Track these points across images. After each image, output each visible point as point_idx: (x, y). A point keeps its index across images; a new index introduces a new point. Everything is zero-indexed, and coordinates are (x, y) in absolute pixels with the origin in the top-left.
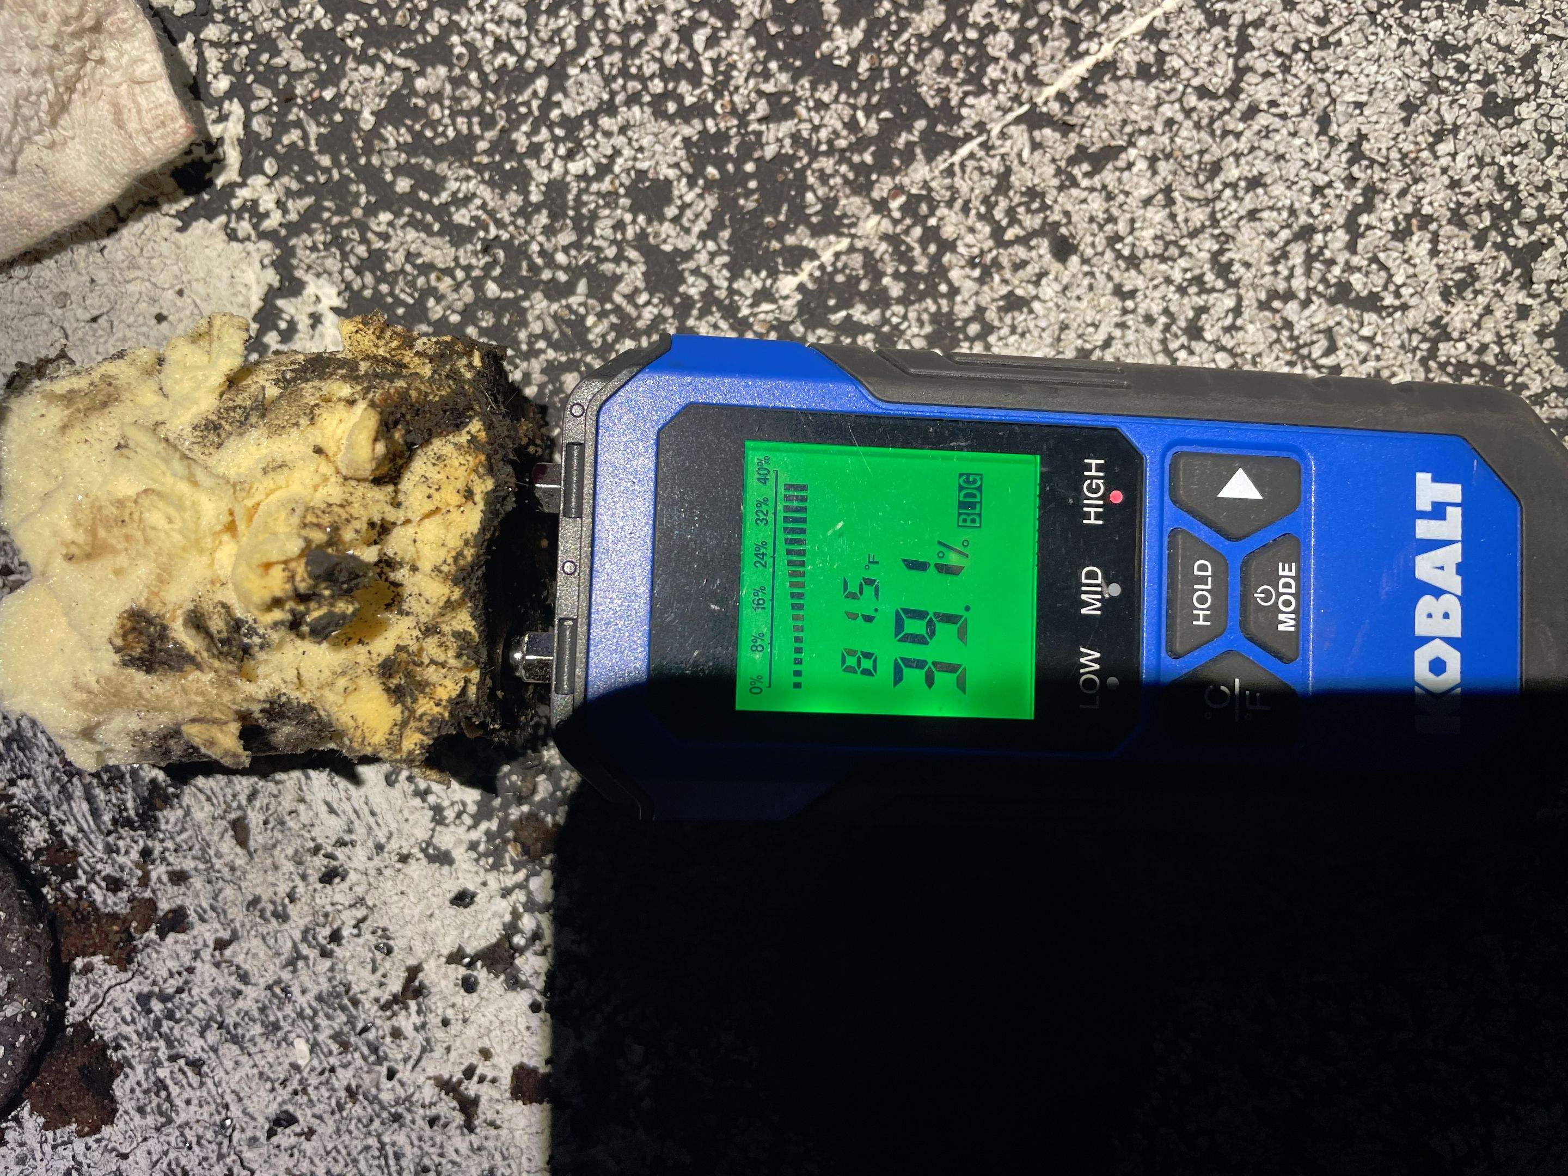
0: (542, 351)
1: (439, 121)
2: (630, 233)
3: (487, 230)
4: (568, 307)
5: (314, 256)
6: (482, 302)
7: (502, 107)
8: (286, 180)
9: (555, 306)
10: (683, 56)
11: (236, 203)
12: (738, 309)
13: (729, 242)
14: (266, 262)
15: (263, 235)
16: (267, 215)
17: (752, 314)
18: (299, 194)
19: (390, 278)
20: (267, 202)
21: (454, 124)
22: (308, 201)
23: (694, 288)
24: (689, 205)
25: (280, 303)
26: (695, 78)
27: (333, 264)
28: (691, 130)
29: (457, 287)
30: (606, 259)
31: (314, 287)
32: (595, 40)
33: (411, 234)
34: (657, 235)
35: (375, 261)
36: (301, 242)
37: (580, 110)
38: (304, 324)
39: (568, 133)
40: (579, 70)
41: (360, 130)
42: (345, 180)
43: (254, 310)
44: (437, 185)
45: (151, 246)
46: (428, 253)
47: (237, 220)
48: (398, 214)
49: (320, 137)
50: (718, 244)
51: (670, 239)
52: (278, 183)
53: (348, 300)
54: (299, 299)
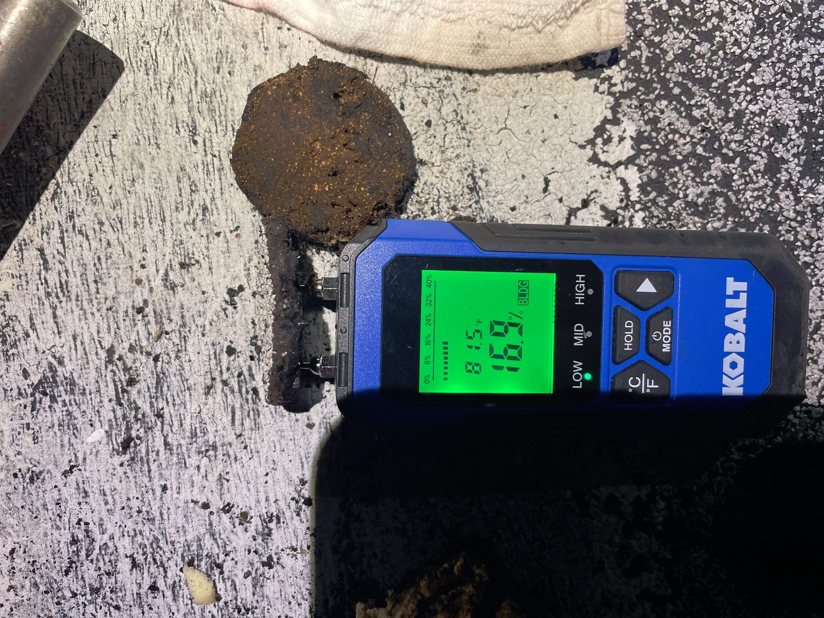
0: (712, 184)
1: (699, 68)
2: (766, 143)
3: (707, 123)
4: (728, 167)
5: (629, 110)
6: (693, 154)
7: (727, 70)
8: (627, 71)
9: (722, 166)
10: (810, 75)
11: (603, 75)
12: (799, 192)
13: (805, 162)
14: (609, 106)
15: (610, 93)
16: (615, 85)
17: (804, 197)
18: (631, 80)
19: (658, 131)
20: (617, 79)
21: (706, 71)
22: (634, 84)
23: (784, 177)
24: (792, 140)
25: (608, 126)
26: (812, 85)
27: (636, 116)
28: (803, 107)
29: (685, 144)
30: (751, 152)
31: (626, 124)
32: (776, 55)
33: (674, 115)
34: (776, 148)
35: (654, 122)
36: (625, 102)
37: (762, 83)
38: (616, 140)
39: (752, 91)
40: (765, 65)
41: (665, 60)
42: (652, 81)
43: (595, 126)
44: (691, 95)
45: (561, 82)
46: (678, 125)
47: (601, 83)
48: (670, 103)
49: (647, 58)
50: (799, 161)
51: (780, 152)
52: (624, 73)
53: (637, 134)
54: (617, 127)
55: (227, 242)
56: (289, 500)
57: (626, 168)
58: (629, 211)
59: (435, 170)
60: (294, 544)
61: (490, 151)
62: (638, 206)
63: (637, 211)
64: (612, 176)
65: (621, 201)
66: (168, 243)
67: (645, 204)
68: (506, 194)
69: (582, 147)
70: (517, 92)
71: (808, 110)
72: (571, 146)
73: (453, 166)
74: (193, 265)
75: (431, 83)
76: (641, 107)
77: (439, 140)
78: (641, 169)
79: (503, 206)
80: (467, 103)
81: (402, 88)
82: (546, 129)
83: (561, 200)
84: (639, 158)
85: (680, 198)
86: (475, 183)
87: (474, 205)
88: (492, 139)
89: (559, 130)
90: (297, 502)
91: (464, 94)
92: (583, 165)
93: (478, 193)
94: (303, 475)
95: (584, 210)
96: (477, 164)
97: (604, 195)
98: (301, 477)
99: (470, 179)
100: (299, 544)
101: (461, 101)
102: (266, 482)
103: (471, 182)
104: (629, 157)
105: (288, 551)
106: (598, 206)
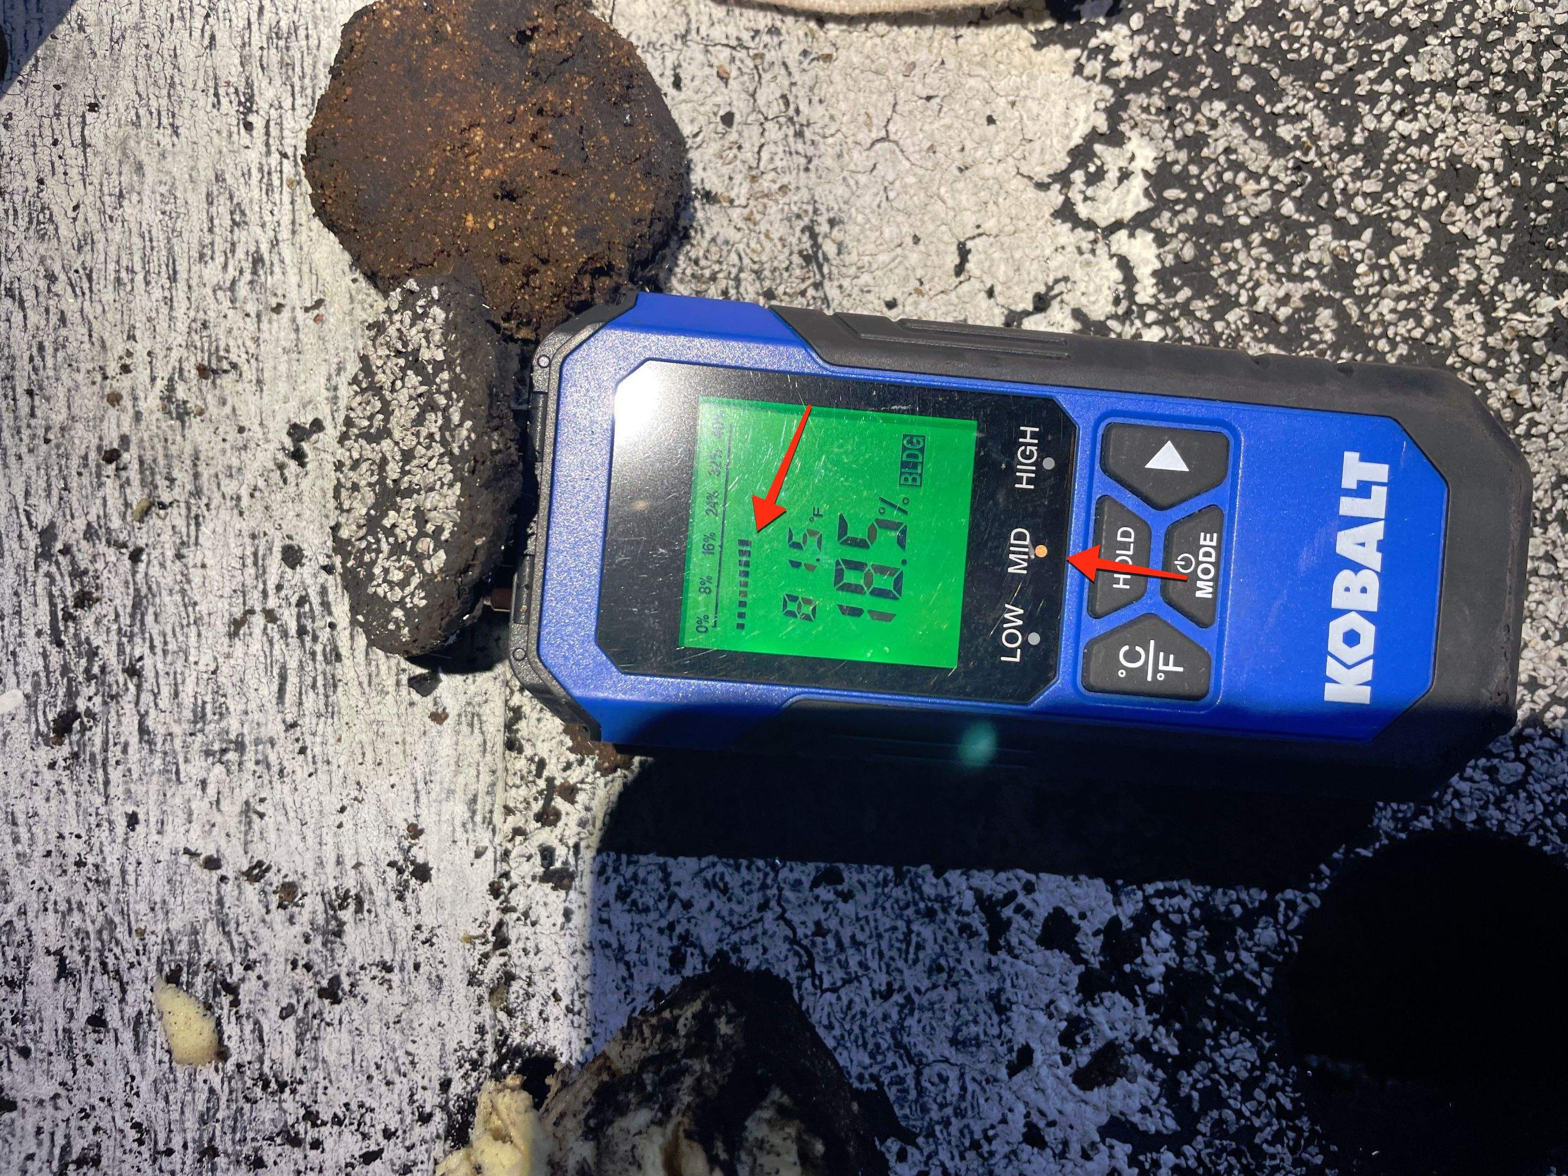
0: (1310, 279)
1: (1297, 39)
2: (1429, 203)
3: (1306, 153)
4: (1347, 248)
5: (1144, 116)
6: (1274, 215)
7: (1357, 47)
8: (1145, 38)
9: (1335, 244)
10: (1531, 67)
11: (1093, 43)
12: (1495, 309)
13: (1511, 246)
14: (1102, 105)
15: (1106, 80)
16: (1118, 63)
17: (1505, 319)
18: (1153, 56)
19: (1203, 163)
20: (1122, 52)
21: (1311, 47)
22: (1158, 65)
23: (1464, 273)
24: (1487, 199)
25: (1098, 148)
26: (1533, 90)
27: (1158, 130)
28: (1514, 133)
29: (1258, 194)
30: (1398, 219)
31: (1135, 144)
32: (1460, 22)
33: (1238, 131)
34: (1451, 214)
35: (1194, 143)
36: (1137, 100)
37: (1427, 77)
38: (1113, 175)
39: (1407, 93)
40: (1437, 42)
41: (1226, 18)
42: (1196, 59)
43: (1072, 144)
44: (1275, 94)
45: (1005, 52)
46: (1244, 152)
47: (1089, 58)
48: (1231, 107)
49: (1189, 12)
50: (1499, 244)
51: (1459, 221)
52: (1137, 39)
53: (1159, 168)
54: (1117, 151)
55: (297, 330)
56: (383, 865)
57: (1132, 235)
58: (1132, 324)
59: (736, 213)
60: (387, 958)
61: (852, 182)
62: (1151, 316)
63: (1149, 326)
64: (1101, 249)
65: (1117, 301)
66: (179, 324)
67: (1166, 313)
68: (879, 273)
69: (1042, 187)
70: (913, 65)
71: (1523, 140)
72: (1017, 183)
73: (773, 209)
74: (226, 372)
75: (738, 39)
76: (1169, 110)
77: (748, 154)
78: (1161, 239)
79: (870, 297)
80: (809, 83)
81: (679, 43)
82: (969, 145)
83: (990, 293)
84: (1159, 216)
85: (1240, 305)
86: (816, 246)
87: (811, 292)
88: (858, 158)
89: (996, 148)
90: (400, 871)
91: (805, 65)
92: (1040, 223)
93: (820, 267)
94: (417, 816)
95: (1039, 317)
96: (823, 209)
97: (1081, 287)
98: (412, 820)
99: (805, 238)
100: (398, 958)
101: (797, 77)
102: (340, 826)
103: (807, 244)
104: (1138, 214)
105: (375, 971)
106: (1067, 310)
